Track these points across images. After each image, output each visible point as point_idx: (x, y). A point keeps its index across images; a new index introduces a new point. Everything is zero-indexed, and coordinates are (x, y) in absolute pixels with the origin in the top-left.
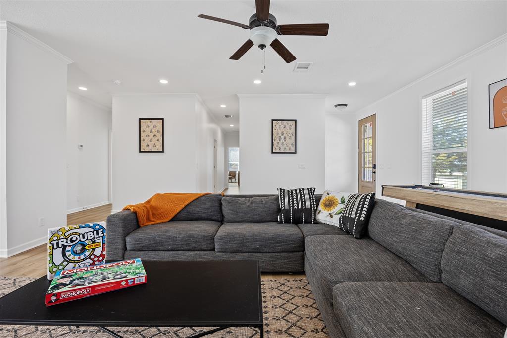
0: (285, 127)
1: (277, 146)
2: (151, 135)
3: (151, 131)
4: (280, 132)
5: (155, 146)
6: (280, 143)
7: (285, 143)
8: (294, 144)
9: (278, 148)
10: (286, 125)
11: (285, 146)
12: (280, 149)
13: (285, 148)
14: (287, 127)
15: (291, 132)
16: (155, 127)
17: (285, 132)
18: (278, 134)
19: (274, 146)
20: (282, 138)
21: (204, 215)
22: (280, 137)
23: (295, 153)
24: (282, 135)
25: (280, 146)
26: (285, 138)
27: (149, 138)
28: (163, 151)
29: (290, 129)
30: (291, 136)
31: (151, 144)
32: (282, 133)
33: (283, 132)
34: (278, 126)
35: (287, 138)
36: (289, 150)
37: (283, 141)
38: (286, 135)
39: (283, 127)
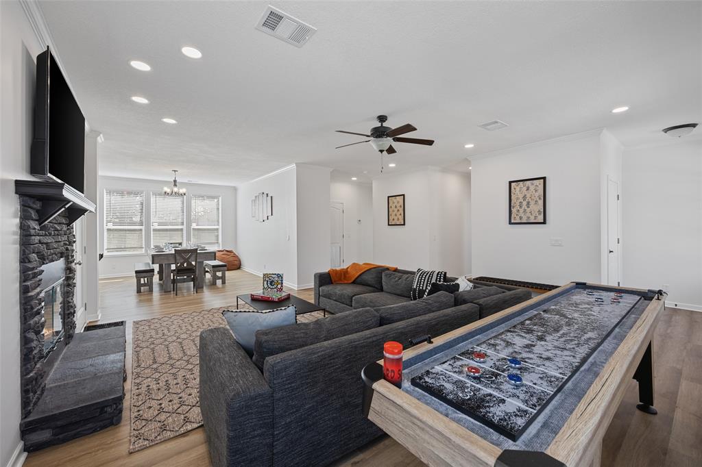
0: (528, 189)
1: (517, 215)
2: (396, 210)
3: (396, 207)
4: (521, 196)
5: (398, 219)
6: (521, 210)
7: (528, 210)
8: (542, 210)
9: (518, 218)
10: (530, 186)
11: (528, 214)
12: (521, 218)
13: (529, 218)
14: (532, 188)
15: (537, 194)
16: (398, 202)
17: (528, 196)
18: (518, 199)
19: (513, 215)
20: (525, 203)
21: (369, 283)
22: (520, 202)
23: (544, 223)
24: (524, 200)
25: (521, 214)
26: (528, 203)
27: (395, 213)
28: (404, 224)
29: (536, 191)
30: (538, 199)
31: (396, 218)
32: (525, 197)
33: (525, 195)
34: (518, 189)
35: (532, 203)
36: (535, 219)
37: (526, 208)
38: (530, 200)
39: (525, 188)
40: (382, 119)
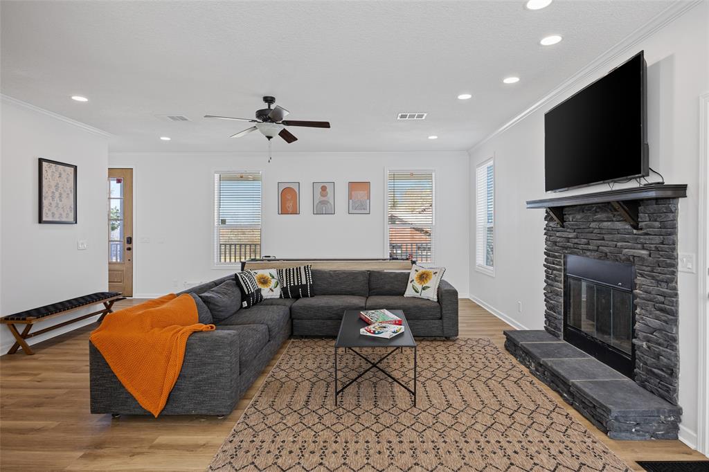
0: (60, 176)
1: (49, 210)
4: (53, 184)
6: (54, 204)
7: (60, 204)
8: (73, 206)
9: (50, 213)
10: (62, 172)
11: (61, 210)
12: (53, 215)
13: (61, 215)
14: (64, 175)
15: (68, 185)
17: (60, 185)
18: (50, 186)
19: (43, 210)
20: (57, 194)
22: (53, 192)
23: (75, 223)
24: (57, 190)
25: (54, 210)
26: (61, 194)
29: (67, 181)
30: (69, 192)
32: (57, 186)
33: (58, 184)
34: (50, 173)
35: (64, 195)
36: (66, 217)
37: (58, 202)
38: (62, 192)
39: (57, 175)
40: (269, 100)
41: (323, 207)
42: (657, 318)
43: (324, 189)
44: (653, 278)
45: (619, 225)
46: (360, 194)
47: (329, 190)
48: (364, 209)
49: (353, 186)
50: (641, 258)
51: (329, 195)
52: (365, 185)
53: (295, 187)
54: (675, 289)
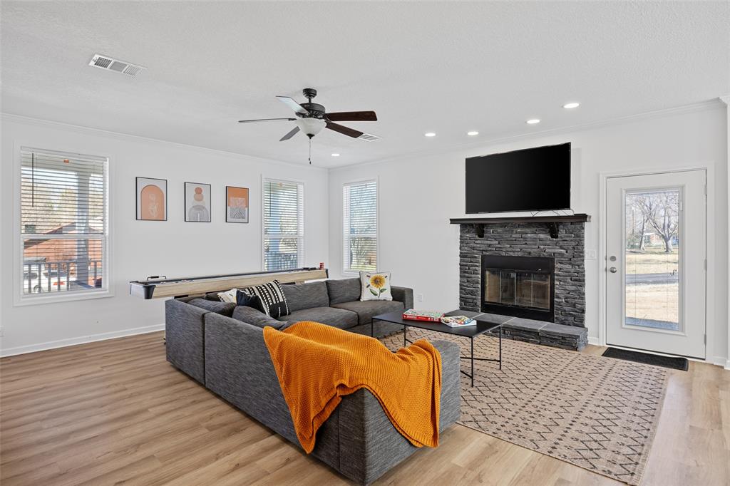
41: (197, 214)
42: (573, 285)
43: (199, 191)
44: (570, 264)
45: (542, 236)
46: (237, 201)
47: (205, 193)
48: (243, 218)
49: (230, 192)
50: (560, 254)
51: (204, 199)
52: (243, 193)
53: (161, 186)
54: (583, 268)
